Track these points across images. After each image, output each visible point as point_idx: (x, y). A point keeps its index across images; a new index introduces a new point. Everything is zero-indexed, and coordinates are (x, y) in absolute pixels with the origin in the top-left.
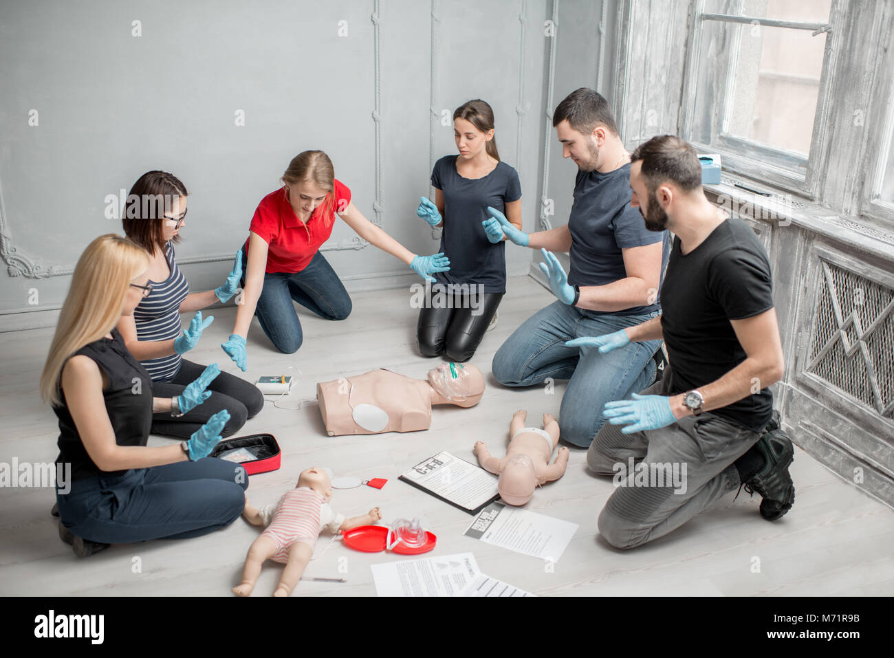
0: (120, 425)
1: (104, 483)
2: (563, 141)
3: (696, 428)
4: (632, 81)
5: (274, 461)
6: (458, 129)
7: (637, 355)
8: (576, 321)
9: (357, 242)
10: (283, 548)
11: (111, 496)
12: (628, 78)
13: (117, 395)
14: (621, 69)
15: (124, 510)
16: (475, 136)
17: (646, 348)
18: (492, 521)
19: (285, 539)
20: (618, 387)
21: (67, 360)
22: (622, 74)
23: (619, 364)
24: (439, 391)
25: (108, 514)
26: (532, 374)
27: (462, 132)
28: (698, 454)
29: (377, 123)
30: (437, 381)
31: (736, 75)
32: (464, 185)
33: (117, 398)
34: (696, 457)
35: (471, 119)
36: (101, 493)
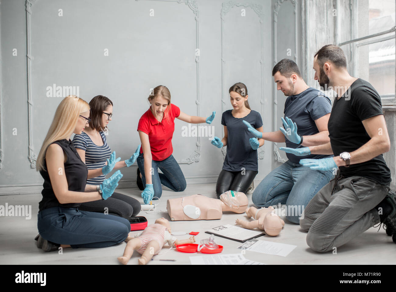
0: (71, 182)
1: (61, 210)
2: (277, 82)
3: (352, 184)
4: (311, 74)
5: (144, 225)
6: (232, 96)
7: (322, 179)
8: (291, 169)
9: (188, 161)
10: (145, 245)
11: (63, 216)
12: (309, 74)
13: (70, 166)
14: (305, 70)
15: (68, 224)
16: (240, 99)
17: (326, 177)
18: (252, 245)
19: (146, 241)
20: (313, 192)
21: (49, 146)
22: (306, 72)
23: (313, 182)
24: (226, 203)
25: (61, 225)
26: (271, 199)
27: (234, 97)
28: (354, 196)
29: (198, 105)
30: (225, 198)
31: (358, 70)
32: (236, 121)
33: (71, 167)
34: (353, 198)
35: (238, 91)
36: (59, 215)
